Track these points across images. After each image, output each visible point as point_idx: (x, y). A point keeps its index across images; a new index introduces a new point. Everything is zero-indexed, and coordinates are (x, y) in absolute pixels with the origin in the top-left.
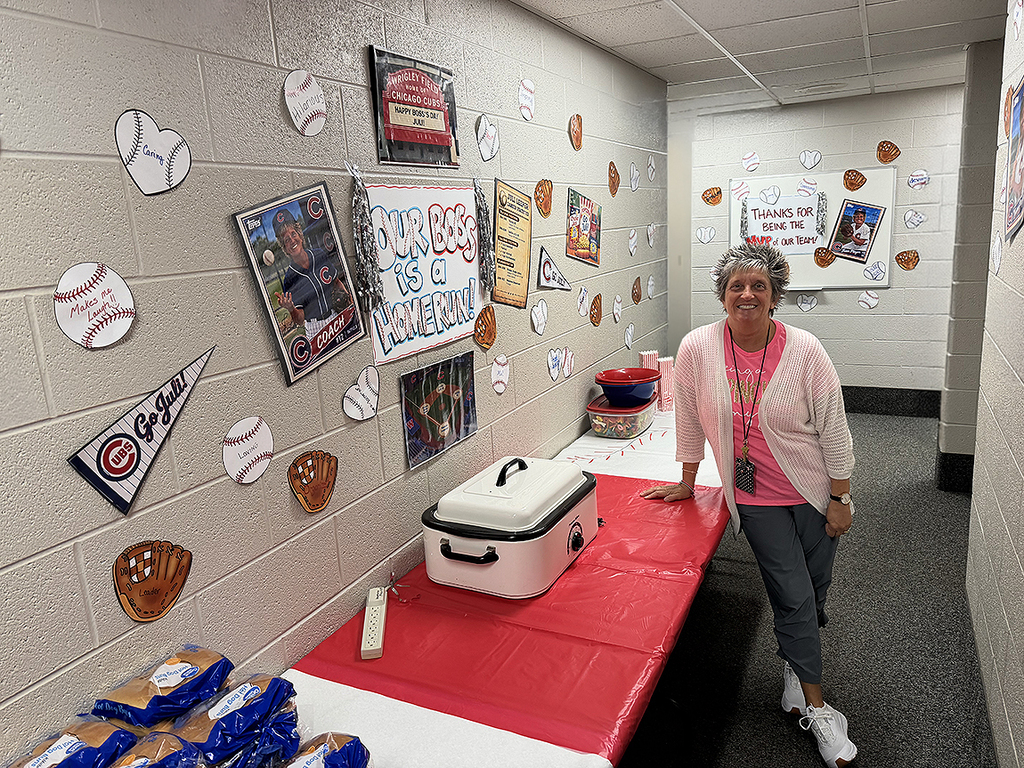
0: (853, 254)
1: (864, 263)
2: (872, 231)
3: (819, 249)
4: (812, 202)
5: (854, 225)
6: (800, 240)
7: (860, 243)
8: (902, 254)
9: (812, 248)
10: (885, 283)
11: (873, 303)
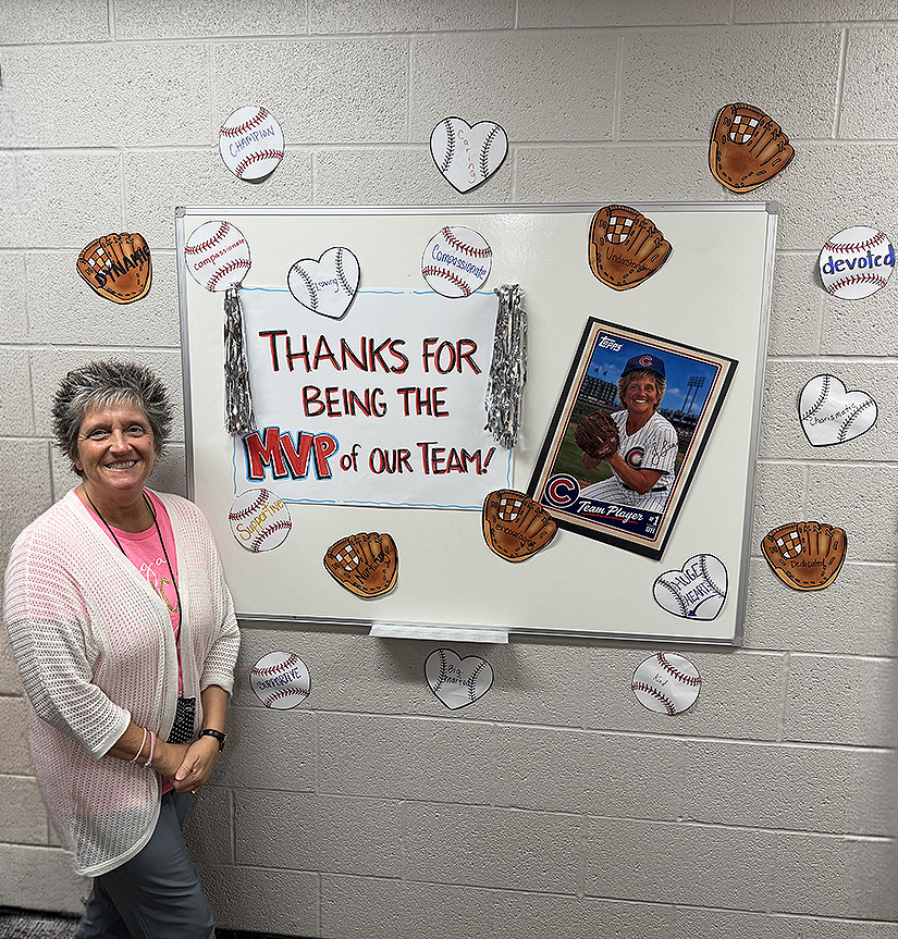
0: (616, 522)
1: (656, 555)
2: (683, 445)
3: (500, 494)
4: (476, 322)
5: (620, 417)
6: (432, 458)
7: (642, 481)
8: (784, 531)
9: (474, 488)
10: (724, 629)
11: (684, 695)
